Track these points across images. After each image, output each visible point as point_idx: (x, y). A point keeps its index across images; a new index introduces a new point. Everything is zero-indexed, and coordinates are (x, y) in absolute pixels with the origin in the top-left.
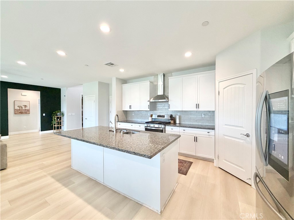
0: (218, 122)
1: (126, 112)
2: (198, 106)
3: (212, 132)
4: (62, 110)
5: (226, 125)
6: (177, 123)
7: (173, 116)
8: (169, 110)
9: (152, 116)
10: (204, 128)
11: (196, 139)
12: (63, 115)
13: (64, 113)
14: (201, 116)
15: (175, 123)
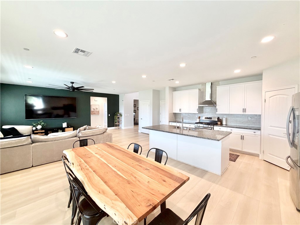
0: (264, 124)
1: (175, 114)
2: (244, 110)
3: (258, 132)
4: (120, 112)
5: (271, 126)
6: (223, 124)
7: (220, 118)
8: (217, 113)
9: (199, 118)
10: (250, 129)
11: (242, 138)
12: (121, 115)
13: (122, 114)
14: (247, 119)
15: (221, 124)
